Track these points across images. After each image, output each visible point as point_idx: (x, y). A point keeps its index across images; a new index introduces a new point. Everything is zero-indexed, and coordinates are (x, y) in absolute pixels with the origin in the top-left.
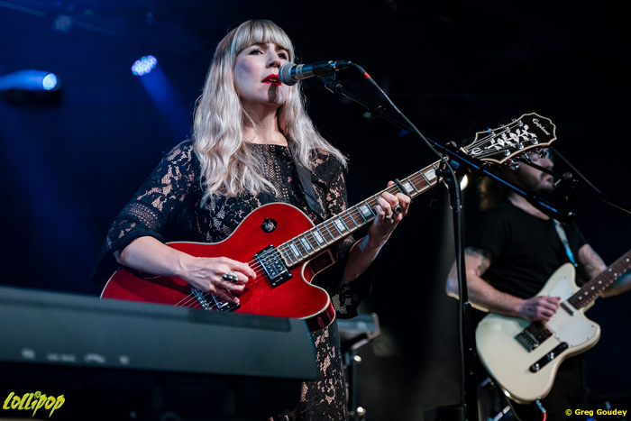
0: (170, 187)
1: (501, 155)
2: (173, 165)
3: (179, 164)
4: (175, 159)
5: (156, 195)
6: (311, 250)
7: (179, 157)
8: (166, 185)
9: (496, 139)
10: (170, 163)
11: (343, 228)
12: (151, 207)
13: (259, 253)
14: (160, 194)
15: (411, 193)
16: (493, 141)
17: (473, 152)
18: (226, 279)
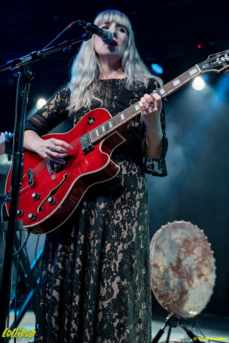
0: (54, 105)
1: (220, 67)
3: (60, 94)
5: (45, 110)
9: (220, 58)
11: (124, 118)
12: (42, 116)
14: (48, 109)
15: (163, 94)
17: (203, 67)
18: (52, 150)
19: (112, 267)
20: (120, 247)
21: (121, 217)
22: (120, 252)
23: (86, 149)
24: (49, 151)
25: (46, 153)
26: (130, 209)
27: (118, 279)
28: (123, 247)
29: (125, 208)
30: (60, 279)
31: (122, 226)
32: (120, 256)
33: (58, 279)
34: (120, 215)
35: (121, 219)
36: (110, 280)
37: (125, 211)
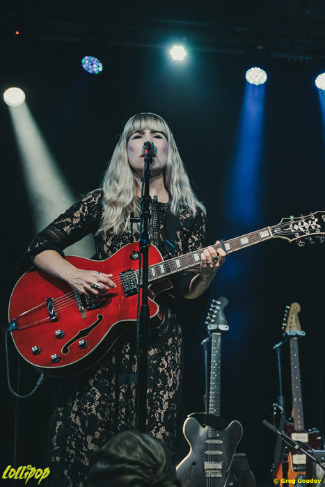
0: (78, 220)
1: (292, 236)
2: (84, 205)
3: (88, 205)
4: (87, 201)
5: (68, 223)
6: (155, 277)
7: (89, 200)
8: (76, 218)
9: (293, 225)
10: (83, 203)
11: (180, 266)
12: (62, 230)
13: (123, 273)
14: (70, 223)
15: (229, 250)
16: (291, 226)
17: (275, 231)
18: (93, 287)
19: (157, 417)
20: (166, 397)
21: (166, 364)
22: (166, 401)
23: (130, 291)
24: (88, 287)
25: (85, 288)
26: (174, 355)
27: (163, 430)
28: (169, 396)
29: (169, 354)
30: (99, 431)
31: (167, 374)
32: (166, 405)
33: (98, 431)
34: (164, 362)
35: (166, 367)
36: (154, 431)
37: (169, 358)
